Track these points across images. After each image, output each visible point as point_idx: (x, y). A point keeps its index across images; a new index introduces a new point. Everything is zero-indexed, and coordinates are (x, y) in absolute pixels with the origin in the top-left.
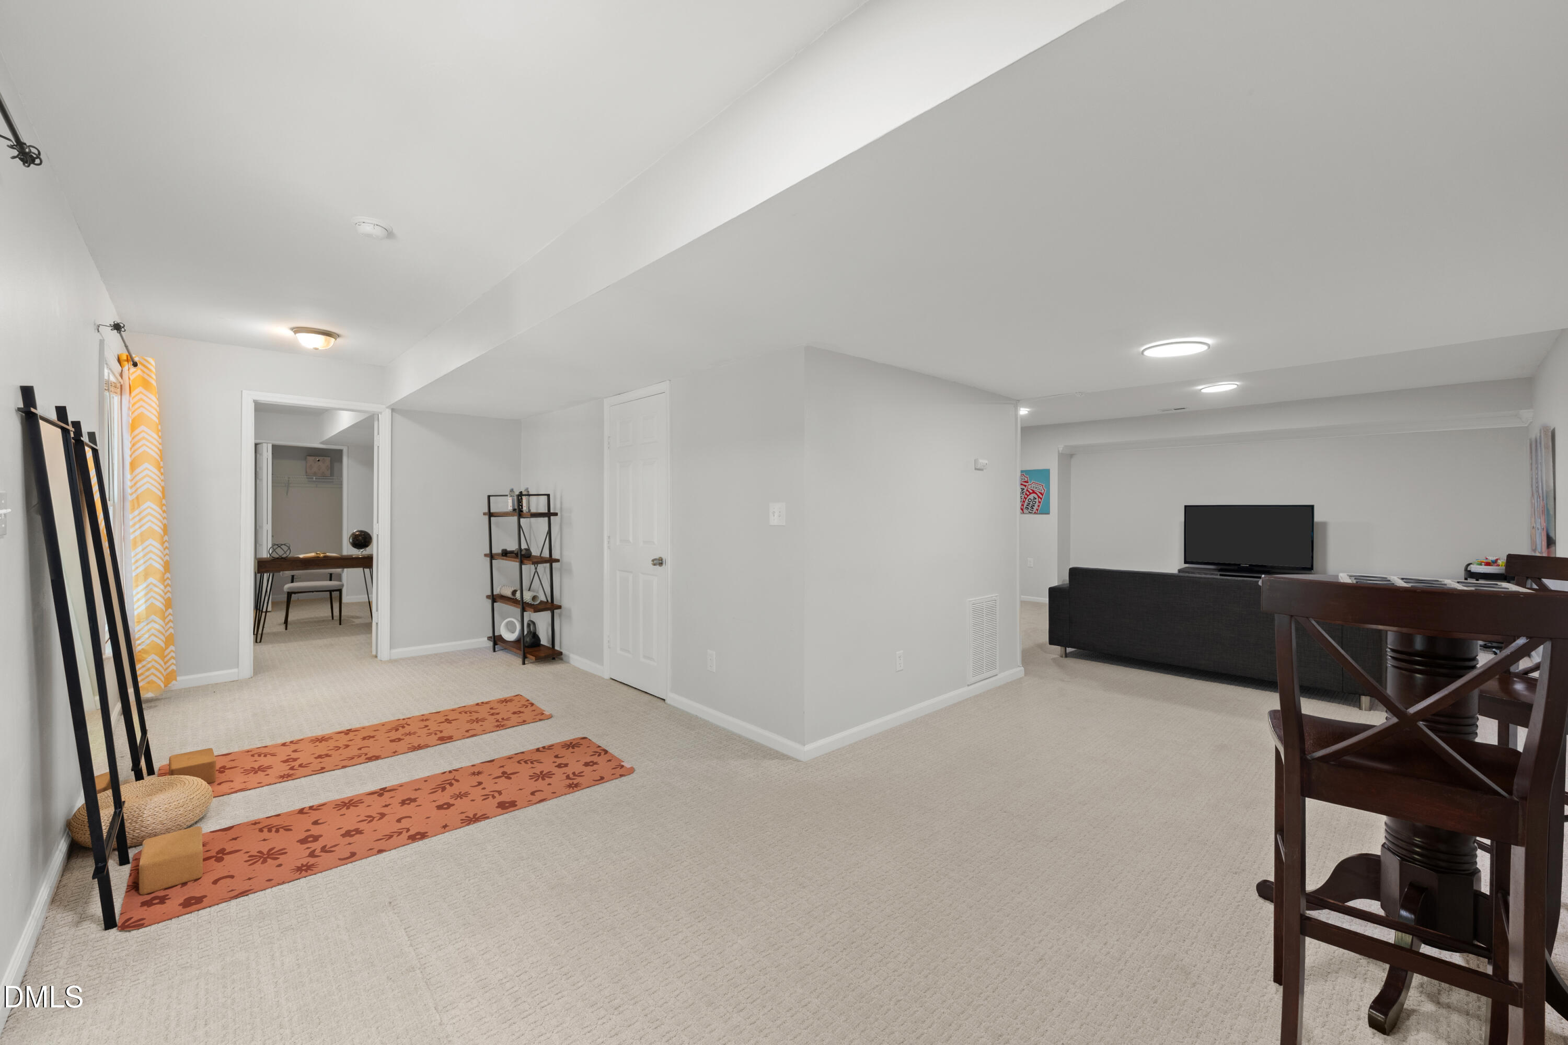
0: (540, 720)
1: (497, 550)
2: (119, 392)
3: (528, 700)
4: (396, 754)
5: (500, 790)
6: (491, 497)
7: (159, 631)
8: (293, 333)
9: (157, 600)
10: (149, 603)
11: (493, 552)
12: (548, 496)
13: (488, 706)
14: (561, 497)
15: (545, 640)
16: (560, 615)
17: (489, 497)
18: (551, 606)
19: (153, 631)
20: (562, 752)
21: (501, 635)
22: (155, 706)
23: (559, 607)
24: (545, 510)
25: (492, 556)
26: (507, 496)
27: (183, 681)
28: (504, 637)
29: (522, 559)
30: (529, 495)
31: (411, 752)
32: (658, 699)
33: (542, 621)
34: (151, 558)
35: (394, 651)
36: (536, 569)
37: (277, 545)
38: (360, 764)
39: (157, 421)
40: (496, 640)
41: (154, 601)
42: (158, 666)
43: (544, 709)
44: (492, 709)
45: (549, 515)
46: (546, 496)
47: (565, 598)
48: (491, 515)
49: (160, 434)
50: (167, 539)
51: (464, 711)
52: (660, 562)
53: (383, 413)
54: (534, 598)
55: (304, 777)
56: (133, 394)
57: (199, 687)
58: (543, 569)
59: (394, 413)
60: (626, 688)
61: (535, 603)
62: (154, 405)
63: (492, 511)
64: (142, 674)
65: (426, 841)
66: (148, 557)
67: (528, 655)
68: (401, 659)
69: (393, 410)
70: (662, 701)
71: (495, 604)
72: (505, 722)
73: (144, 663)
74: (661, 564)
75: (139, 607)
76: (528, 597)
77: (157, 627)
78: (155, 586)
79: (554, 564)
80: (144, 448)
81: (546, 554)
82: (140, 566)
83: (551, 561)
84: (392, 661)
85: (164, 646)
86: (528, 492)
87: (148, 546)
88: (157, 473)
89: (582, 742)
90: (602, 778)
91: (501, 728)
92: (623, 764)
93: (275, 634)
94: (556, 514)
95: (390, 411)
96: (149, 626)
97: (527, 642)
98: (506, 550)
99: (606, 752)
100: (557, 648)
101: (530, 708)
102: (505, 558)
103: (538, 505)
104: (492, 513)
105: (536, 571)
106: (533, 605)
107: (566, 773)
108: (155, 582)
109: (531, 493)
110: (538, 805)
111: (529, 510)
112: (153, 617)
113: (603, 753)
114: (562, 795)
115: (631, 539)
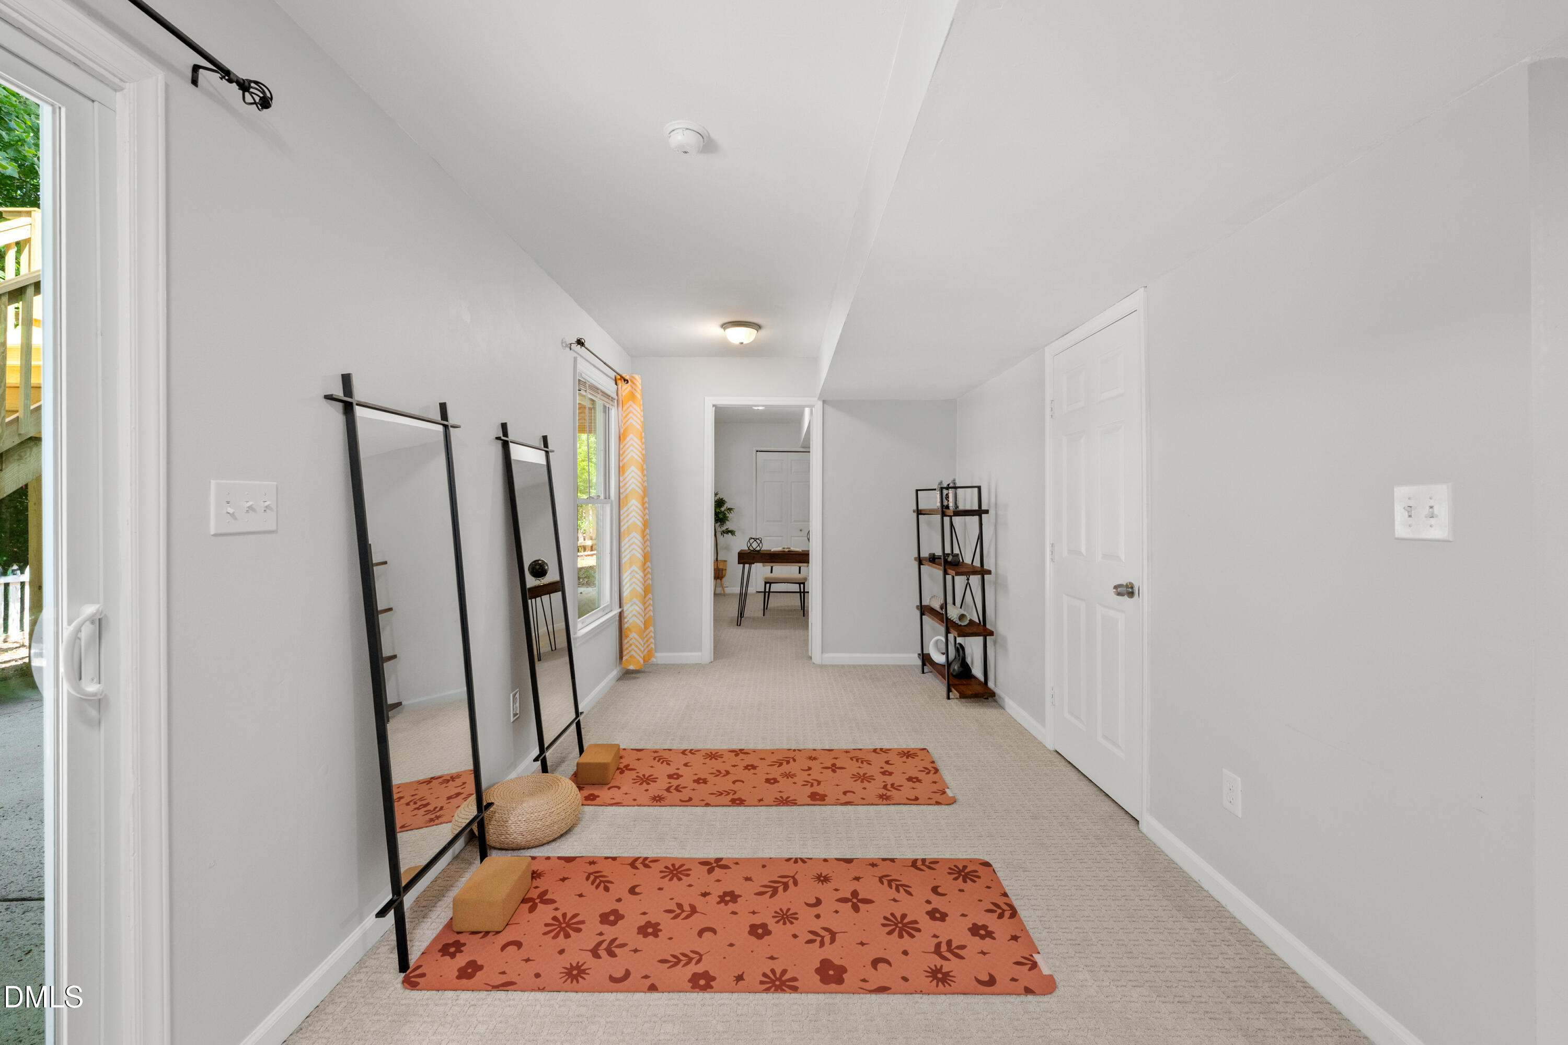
0: (938, 803)
1: (925, 554)
2: (616, 406)
3: (933, 762)
4: (761, 803)
5: (835, 930)
6: (919, 492)
7: (639, 613)
8: (722, 330)
9: (638, 585)
10: (632, 587)
11: (921, 556)
12: (979, 488)
13: (884, 757)
14: (996, 492)
15: (977, 672)
16: (995, 643)
17: (917, 491)
18: (981, 629)
19: (634, 612)
20: (949, 884)
21: (929, 654)
22: (638, 678)
23: (991, 633)
24: (976, 507)
25: (920, 561)
26: (935, 490)
27: (661, 657)
28: (932, 658)
29: (947, 567)
30: (956, 488)
31: (776, 805)
32: (1126, 817)
33: (973, 646)
34: (634, 549)
35: (826, 655)
36: (968, 579)
37: (754, 539)
38: (723, 806)
39: (640, 429)
40: (926, 659)
41: (636, 587)
42: (639, 645)
43: (949, 785)
44: (887, 762)
45: (980, 512)
46: (977, 489)
47: (1000, 622)
48: (919, 512)
49: (643, 440)
50: (649, 533)
51: (857, 756)
52: (1130, 590)
53: (815, 406)
54: (962, 617)
55: (670, 806)
56: (624, 408)
57: (673, 665)
58: (975, 580)
59: (825, 405)
60: (1074, 775)
61: (963, 624)
62: (639, 416)
63: (920, 508)
64: (627, 649)
65: (707, 995)
66: (632, 547)
67: (953, 689)
68: (832, 666)
69: (824, 402)
70: (1133, 822)
71: (923, 617)
72: (894, 793)
73: (628, 639)
74: (1131, 594)
75: (627, 589)
76: (953, 613)
77: (637, 608)
78: (637, 572)
79: (986, 577)
80: (632, 454)
81: (977, 563)
82: (627, 554)
83: (983, 572)
84: (823, 667)
85: (643, 627)
86: (955, 483)
87: (632, 538)
88: (640, 474)
89: (982, 870)
90: (991, 981)
91: (885, 802)
92: (1037, 957)
93: (754, 619)
94: (987, 512)
95: (822, 403)
96: (633, 607)
97: (954, 670)
98: (934, 554)
99: (1014, 913)
100: (991, 684)
101: (932, 777)
102: (931, 564)
103: (967, 500)
104: (921, 510)
105: (968, 584)
106: (961, 625)
107: (937, 937)
108: (637, 569)
109: (958, 485)
110: (874, 996)
111: (957, 507)
112: (635, 600)
113: (1007, 914)
114: (916, 992)
115: (1083, 551)
